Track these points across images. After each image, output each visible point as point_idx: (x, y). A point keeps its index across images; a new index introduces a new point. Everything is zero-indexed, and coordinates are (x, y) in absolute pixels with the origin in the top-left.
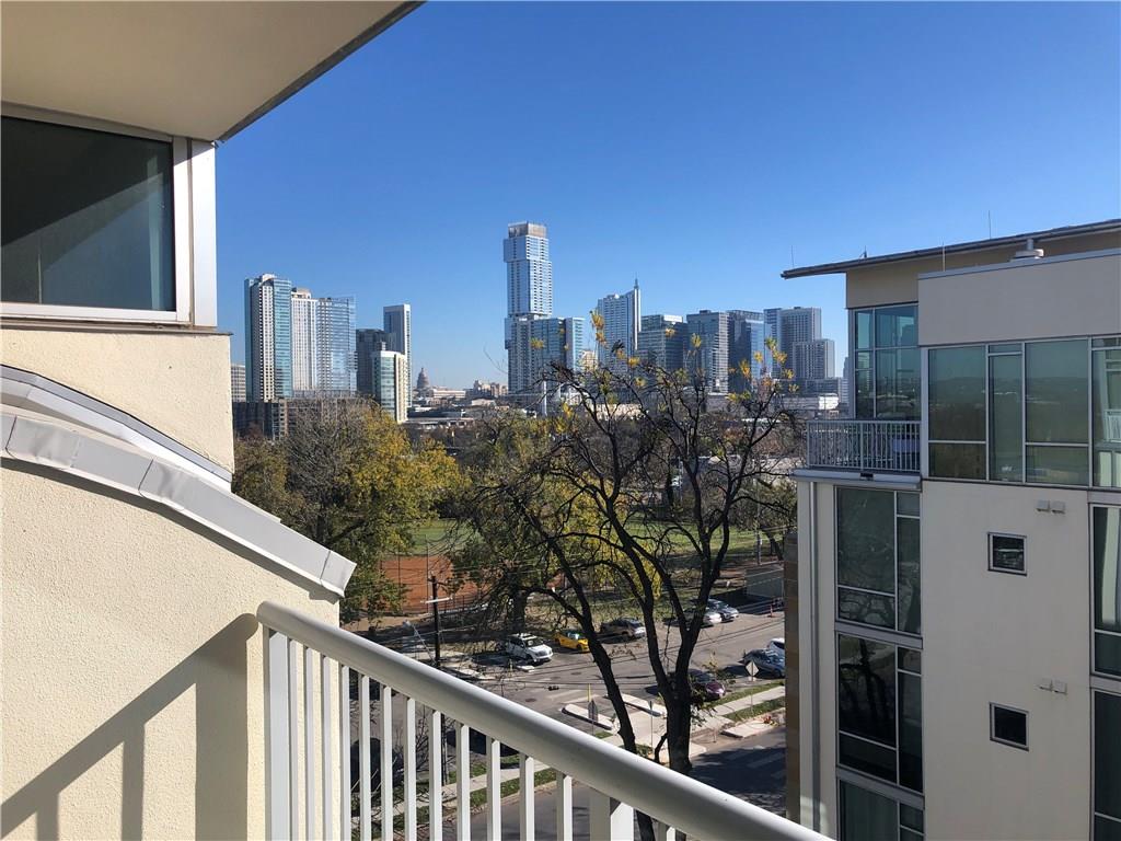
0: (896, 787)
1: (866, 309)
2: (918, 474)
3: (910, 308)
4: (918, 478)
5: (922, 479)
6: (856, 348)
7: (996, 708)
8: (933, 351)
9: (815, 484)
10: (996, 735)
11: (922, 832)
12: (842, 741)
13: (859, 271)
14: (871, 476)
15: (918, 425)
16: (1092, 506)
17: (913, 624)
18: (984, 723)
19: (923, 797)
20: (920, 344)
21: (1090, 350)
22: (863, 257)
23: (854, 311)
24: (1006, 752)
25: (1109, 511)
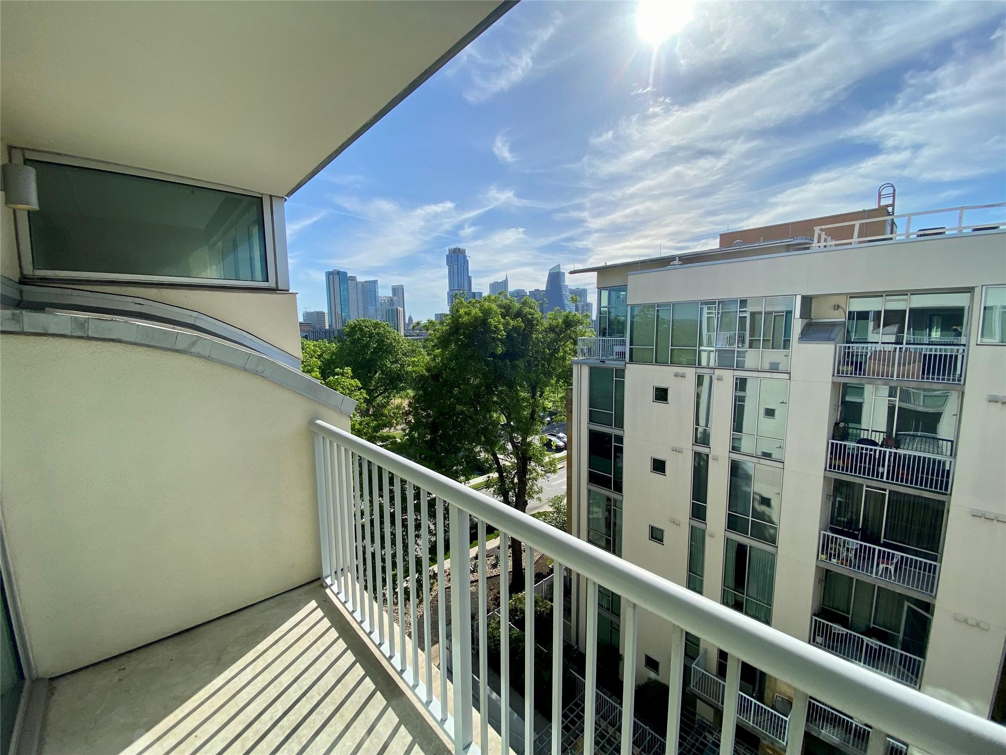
0: (612, 492)
1: (605, 288)
2: (625, 361)
3: (624, 288)
4: (624, 363)
5: (626, 363)
6: (600, 306)
7: (653, 459)
8: (633, 307)
9: (581, 365)
10: (653, 470)
11: (622, 509)
12: (590, 473)
13: (603, 271)
14: (604, 362)
15: (625, 340)
16: (697, 374)
17: (620, 424)
18: (649, 465)
19: (623, 496)
20: (627, 304)
21: (700, 306)
22: (605, 265)
23: (600, 289)
24: (657, 476)
25: (705, 377)
